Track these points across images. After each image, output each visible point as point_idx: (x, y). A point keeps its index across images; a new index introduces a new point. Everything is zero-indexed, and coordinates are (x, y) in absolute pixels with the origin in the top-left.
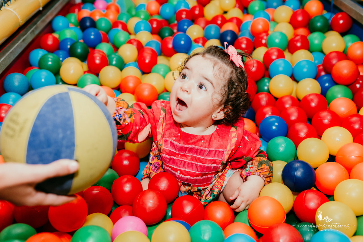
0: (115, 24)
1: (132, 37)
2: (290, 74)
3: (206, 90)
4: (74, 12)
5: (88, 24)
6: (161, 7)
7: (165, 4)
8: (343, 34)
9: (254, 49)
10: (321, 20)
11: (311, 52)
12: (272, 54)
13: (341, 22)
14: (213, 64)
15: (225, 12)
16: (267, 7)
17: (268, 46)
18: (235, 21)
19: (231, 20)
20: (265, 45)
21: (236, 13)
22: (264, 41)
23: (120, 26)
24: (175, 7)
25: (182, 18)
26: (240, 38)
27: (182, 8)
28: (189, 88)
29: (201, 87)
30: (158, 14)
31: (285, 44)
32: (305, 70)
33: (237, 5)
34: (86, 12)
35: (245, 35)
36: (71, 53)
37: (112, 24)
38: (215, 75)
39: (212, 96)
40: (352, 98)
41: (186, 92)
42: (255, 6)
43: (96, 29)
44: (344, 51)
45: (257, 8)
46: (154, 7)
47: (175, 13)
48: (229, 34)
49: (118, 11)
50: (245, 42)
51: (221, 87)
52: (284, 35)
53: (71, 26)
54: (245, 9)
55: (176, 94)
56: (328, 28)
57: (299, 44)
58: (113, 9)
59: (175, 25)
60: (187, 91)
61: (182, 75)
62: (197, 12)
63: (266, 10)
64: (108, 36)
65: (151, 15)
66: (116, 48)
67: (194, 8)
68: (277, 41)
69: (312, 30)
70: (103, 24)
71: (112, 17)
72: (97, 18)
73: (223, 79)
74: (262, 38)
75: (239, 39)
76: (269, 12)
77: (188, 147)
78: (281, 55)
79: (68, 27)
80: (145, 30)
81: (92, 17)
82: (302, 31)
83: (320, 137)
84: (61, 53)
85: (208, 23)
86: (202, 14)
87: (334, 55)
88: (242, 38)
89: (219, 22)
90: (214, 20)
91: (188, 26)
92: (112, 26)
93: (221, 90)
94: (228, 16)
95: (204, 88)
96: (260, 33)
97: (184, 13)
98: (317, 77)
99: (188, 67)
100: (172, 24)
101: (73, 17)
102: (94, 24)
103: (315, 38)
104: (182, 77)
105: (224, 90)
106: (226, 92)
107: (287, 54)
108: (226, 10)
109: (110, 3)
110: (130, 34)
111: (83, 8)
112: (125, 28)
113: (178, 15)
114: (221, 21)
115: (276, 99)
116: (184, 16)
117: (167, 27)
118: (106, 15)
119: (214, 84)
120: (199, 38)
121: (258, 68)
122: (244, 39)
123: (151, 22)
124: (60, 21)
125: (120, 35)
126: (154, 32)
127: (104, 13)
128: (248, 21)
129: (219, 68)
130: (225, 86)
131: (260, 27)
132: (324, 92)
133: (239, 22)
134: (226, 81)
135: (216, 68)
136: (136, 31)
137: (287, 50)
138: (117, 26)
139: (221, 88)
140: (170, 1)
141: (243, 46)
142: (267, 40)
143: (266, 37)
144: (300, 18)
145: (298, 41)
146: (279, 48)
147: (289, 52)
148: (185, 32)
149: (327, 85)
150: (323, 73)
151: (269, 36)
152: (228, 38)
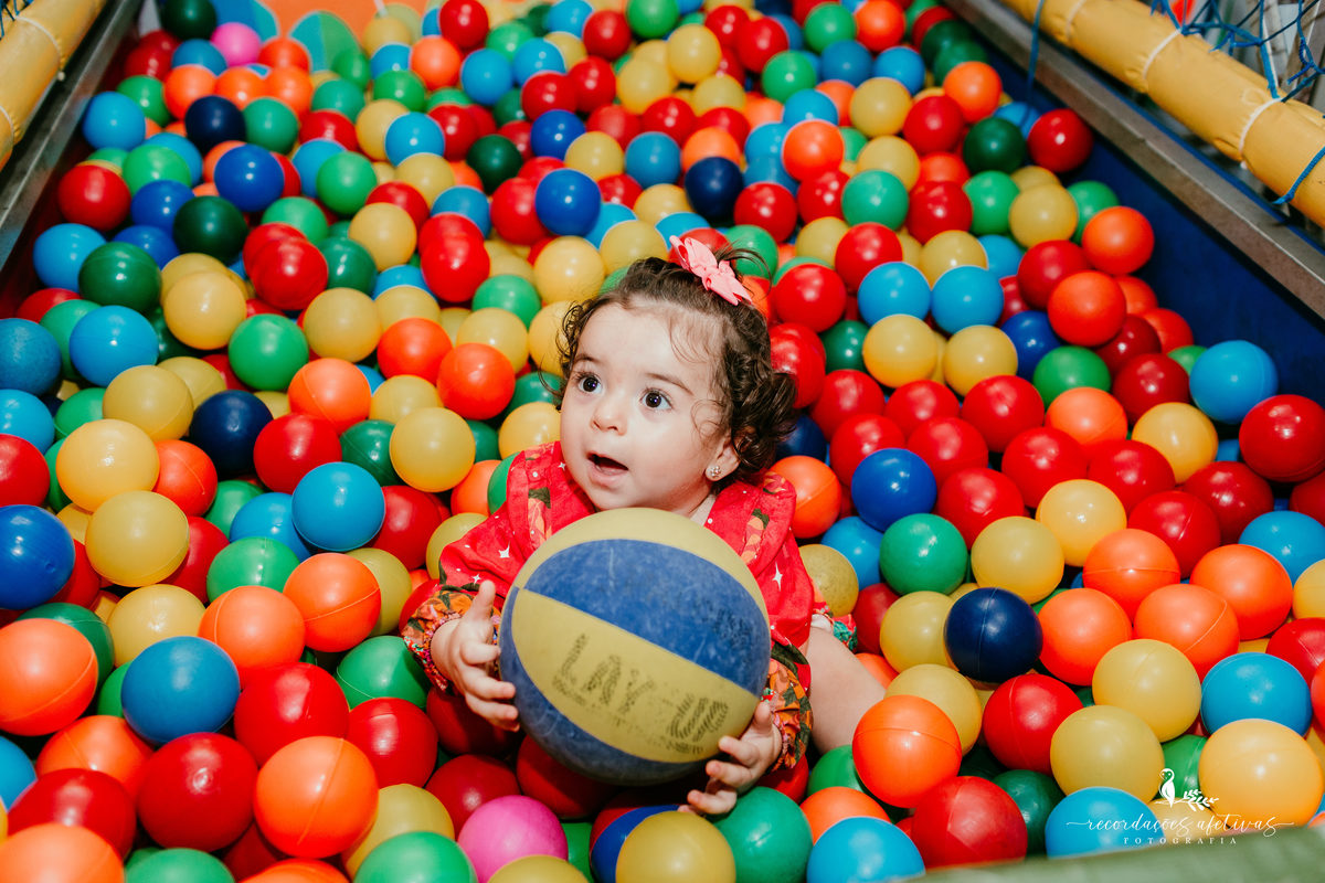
0: (310, 122)
1: (384, 175)
2: (924, 311)
3: (670, 404)
4: (143, 71)
5: (217, 122)
6: (465, 62)
7: (479, 51)
8: (1067, 178)
9: (801, 223)
10: (1002, 133)
11: (977, 235)
12: (865, 244)
13: (1060, 139)
15: (689, 86)
16: (822, 78)
17: (847, 215)
18: (725, 121)
19: (711, 119)
20: (837, 211)
21: (719, 92)
22: (829, 198)
23: (329, 133)
24: (514, 64)
25: (546, 106)
26: (752, 186)
27: (539, 67)
28: (620, 417)
30: (454, 81)
31: (899, 207)
32: (967, 299)
33: (725, 64)
34: (195, 78)
35: (766, 175)
36: (184, 239)
39: (693, 419)
40: (1108, 386)
41: (612, 431)
42: (787, 69)
44: (1073, 238)
45: (790, 78)
46: (438, 56)
47: (516, 85)
48: (719, 173)
49: (302, 64)
50: (771, 199)
51: (708, 382)
52: (888, 177)
53: (151, 129)
54: (751, 79)
56: (1023, 155)
57: (940, 212)
58: (285, 60)
59: (519, 128)
60: (615, 428)
61: (579, 379)
62: (591, 83)
63: (821, 85)
65: (431, 87)
67: (580, 71)
68: (876, 201)
69: (974, 164)
70: (269, 121)
71: (290, 90)
72: (241, 97)
74: (825, 188)
75: (749, 191)
76: (833, 92)
78: (891, 253)
80: (425, 148)
81: (224, 95)
82: (942, 169)
83: (1031, 513)
84: (145, 236)
85: (636, 126)
86: (608, 93)
87: (1050, 252)
88: (760, 187)
89: (670, 122)
90: (652, 118)
91: (571, 136)
92: (300, 128)
93: (711, 391)
94: (700, 102)
96: (817, 172)
97: (552, 87)
98: (1003, 321)
100: (508, 123)
101: (144, 93)
102: (238, 125)
103: (985, 191)
104: (581, 386)
106: (725, 391)
107: (907, 243)
108: (688, 76)
109: (270, 38)
110: (371, 159)
112: (349, 138)
113: (530, 91)
114: (678, 119)
115: (888, 390)
116: (549, 98)
117: (493, 137)
118: (269, 88)
119: (688, 383)
120: (611, 179)
121: (823, 291)
122: (766, 191)
123: (441, 115)
124: (109, 114)
125: (340, 168)
126: (456, 151)
127: (261, 79)
128: (764, 116)
129: (685, 330)
130: (717, 376)
131: (813, 149)
132: (1027, 368)
133: (740, 128)
134: (719, 361)
135: (678, 335)
136: (394, 156)
137: (905, 231)
138: (320, 133)
139: (711, 386)
140: (492, 40)
141: (765, 212)
142: (838, 194)
143: (834, 185)
144: (934, 123)
145: (937, 201)
146: (883, 225)
147: (912, 234)
148: (559, 154)
149: (1032, 342)
150: (1016, 306)
151: (847, 185)
152: (715, 184)
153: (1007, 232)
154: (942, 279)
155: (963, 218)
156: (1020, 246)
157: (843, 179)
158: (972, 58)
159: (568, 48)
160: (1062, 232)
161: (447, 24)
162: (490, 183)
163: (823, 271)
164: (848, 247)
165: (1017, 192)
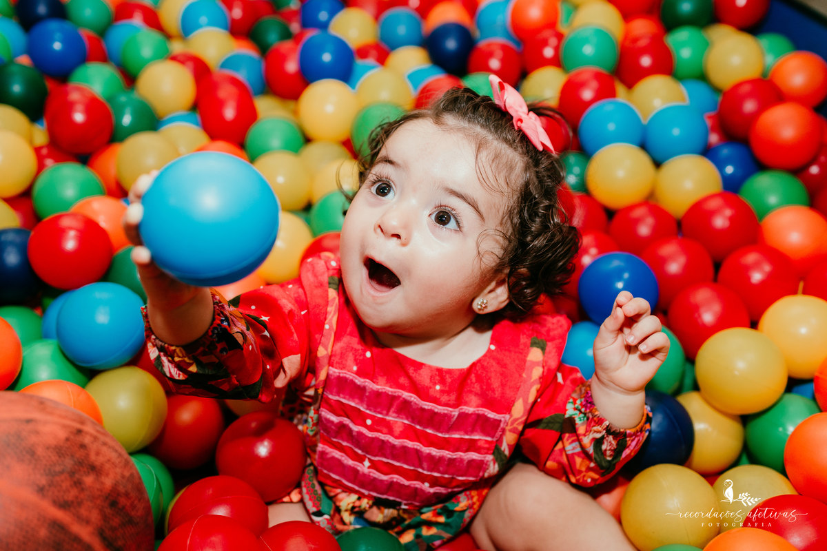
0: (122, 10)
1: (177, 47)
2: (639, 140)
3: (459, 226)
5: (42, 9)
13: (741, 1)
14: (474, 147)
17: (565, 65)
20: (556, 62)
22: (549, 53)
23: (138, 18)
26: (482, 44)
28: (406, 226)
29: (443, 217)
31: (611, 57)
32: (676, 132)
35: (494, 36)
37: (112, 9)
38: (483, 180)
39: (478, 246)
41: (395, 239)
43: (66, 24)
44: (762, 77)
48: (454, 35)
50: (499, 53)
51: (501, 213)
52: (602, 33)
55: (363, 247)
56: (711, 15)
57: (646, 61)
59: (295, 13)
60: (398, 236)
61: (374, 183)
64: (104, 45)
66: (129, 78)
68: (588, 50)
69: (670, 22)
70: (88, 11)
73: (505, 189)
74: (545, 43)
75: (480, 49)
77: (396, 394)
78: (605, 91)
80: (211, 24)
82: (643, 27)
87: (747, 89)
88: (490, 45)
89: (414, 2)
91: (333, 14)
92: (114, 14)
93: (501, 224)
95: (452, 224)
96: (538, 30)
98: (707, 152)
99: (392, 157)
100: (285, 10)
103: (683, 43)
104: (374, 189)
105: (509, 222)
106: (514, 226)
107: (620, 89)
110: (168, 37)
112: (153, 20)
115: (610, 213)
117: (272, 18)
119: (482, 209)
120: (367, 47)
122: (496, 47)
123: (228, 3)
125: (142, 42)
126: (239, 31)
129: (491, 156)
130: (510, 213)
131: (535, 13)
134: (515, 197)
135: (484, 159)
136: (186, 31)
138: (130, 16)
139: (503, 218)
141: (495, 64)
142: (557, 49)
143: (553, 41)
145: (644, 51)
146: (599, 70)
147: (622, 81)
148: (324, 26)
149: (729, 170)
150: (714, 138)
151: (565, 42)
152: (451, 44)
153: (703, 77)
154: (654, 116)
155: (665, 65)
156: (716, 89)
157: (560, 36)
160: (752, 72)
162: (263, 49)
164: (570, 90)
165: (708, 45)
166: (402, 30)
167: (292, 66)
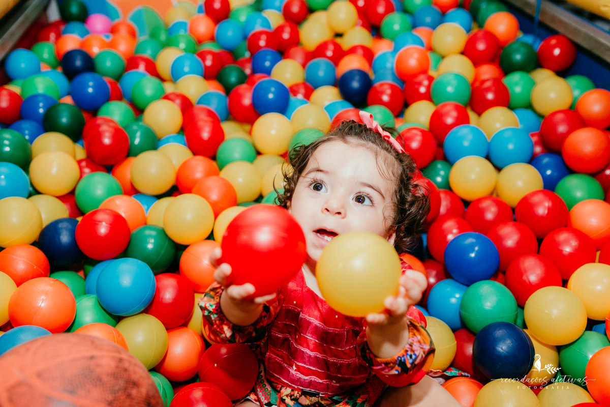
0: (132, 63)
1: (169, 88)
2: (485, 154)
3: (372, 203)
4: (47, 39)
5: (78, 63)
6: (217, 27)
7: (226, 21)
8: (563, 73)
9: (407, 105)
10: (523, 50)
11: (512, 108)
12: (447, 116)
13: (557, 52)
15: (339, 35)
16: (414, 26)
17: (434, 99)
18: (360, 52)
19: (353, 50)
20: (428, 97)
21: (358, 36)
22: (423, 90)
23: (142, 67)
24: (245, 27)
25: (261, 47)
26: (377, 84)
27: (258, 28)
30: (212, 39)
31: (465, 94)
32: (511, 147)
33: (361, 22)
34: (71, 41)
35: (385, 81)
36: (48, 124)
37: (125, 62)
40: (603, 197)
42: (394, 22)
43: (96, 75)
44: (571, 107)
45: (397, 27)
46: (204, 25)
47: (245, 38)
48: (357, 78)
49: (133, 34)
50: (389, 91)
52: (459, 77)
53: (45, 68)
54: (375, 29)
56: (535, 62)
57: (490, 96)
58: (123, 31)
59: (248, 61)
60: (340, 213)
62: (286, 36)
63: (414, 30)
64: (119, 85)
65: (200, 42)
66: (138, 111)
67: (280, 29)
68: (450, 89)
69: (507, 68)
70: (108, 63)
71: (123, 46)
72: (95, 50)
73: (393, 178)
74: (420, 84)
75: (375, 88)
76: (421, 33)
78: (463, 119)
79: (38, 71)
80: (192, 72)
81: (85, 50)
82: (488, 72)
84: (27, 127)
85: (310, 56)
86: (295, 40)
87: (560, 116)
88: (382, 85)
89: (329, 53)
90: (320, 51)
91: (274, 63)
92: (126, 65)
94: (346, 43)
96: (415, 75)
97: (264, 37)
98: (532, 160)
100: (241, 59)
101: (46, 50)
102: (90, 65)
103: (516, 83)
107: (472, 115)
108: (340, 30)
109: (116, 21)
110: (163, 80)
111: (65, 32)
112: (152, 69)
113: (252, 41)
114: (334, 52)
115: (466, 203)
116: (262, 43)
117: (233, 66)
118: (112, 45)
120: (297, 85)
121: (423, 143)
122: (386, 87)
123: (202, 55)
124: (21, 60)
125: (146, 85)
126: (210, 75)
127: (107, 40)
128: (382, 49)
129: (383, 159)
131: (413, 62)
132: (550, 186)
133: (368, 54)
136: (176, 76)
138: (137, 67)
140: (232, 15)
141: (385, 98)
142: (428, 87)
143: (426, 83)
144: (481, 46)
145: (488, 90)
146: (458, 104)
147: (474, 110)
148: (268, 72)
149: (549, 172)
150: (538, 149)
151: (434, 83)
152: (355, 84)
153: (530, 106)
154: (496, 135)
155: (504, 99)
156: (540, 116)
157: (431, 79)
158: (500, 10)
159: (274, 18)
160: (564, 104)
161: (208, 9)
162: (228, 90)
163: (423, 132)
164: (437, 118)
165: (534, 84)
166: (321, 73)
167: (247, 101)
